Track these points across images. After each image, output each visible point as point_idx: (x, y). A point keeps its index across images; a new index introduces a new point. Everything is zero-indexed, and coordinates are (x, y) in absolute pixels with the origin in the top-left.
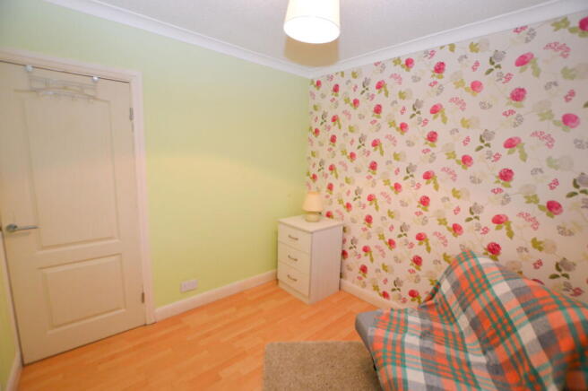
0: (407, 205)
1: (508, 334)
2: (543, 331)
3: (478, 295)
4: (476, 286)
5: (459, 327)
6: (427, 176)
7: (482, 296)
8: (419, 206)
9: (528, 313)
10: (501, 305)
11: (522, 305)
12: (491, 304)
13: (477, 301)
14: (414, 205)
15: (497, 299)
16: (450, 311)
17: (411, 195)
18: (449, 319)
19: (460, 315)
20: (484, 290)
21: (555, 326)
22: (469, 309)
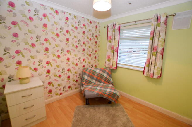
0: (63, 62)
1: (103, 77)
2: (107, 73)
3: (95, 75)
4: (93, 73)
5: (93, 83)
6: (68, 52)
7: (96, 74)
8: (67, 61)
9: (104, 72)
10: (99, 73)
11: (102, 71)
12: (98, 75)
13: (95, 76)
14: (65, 61)
15: (98, 73)
16: (89, 81)
17: (63, 58)
18: (90, 83)
19: (92, 80)
20: (95, 73)
21: (108, 71)
22: (94, 78)
